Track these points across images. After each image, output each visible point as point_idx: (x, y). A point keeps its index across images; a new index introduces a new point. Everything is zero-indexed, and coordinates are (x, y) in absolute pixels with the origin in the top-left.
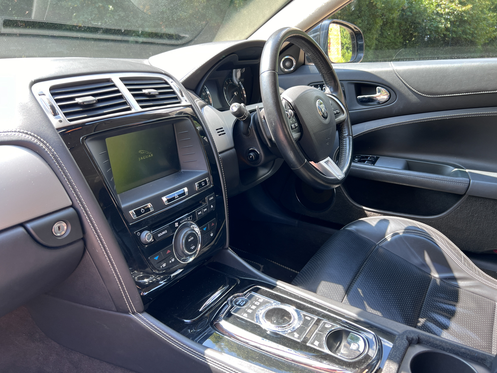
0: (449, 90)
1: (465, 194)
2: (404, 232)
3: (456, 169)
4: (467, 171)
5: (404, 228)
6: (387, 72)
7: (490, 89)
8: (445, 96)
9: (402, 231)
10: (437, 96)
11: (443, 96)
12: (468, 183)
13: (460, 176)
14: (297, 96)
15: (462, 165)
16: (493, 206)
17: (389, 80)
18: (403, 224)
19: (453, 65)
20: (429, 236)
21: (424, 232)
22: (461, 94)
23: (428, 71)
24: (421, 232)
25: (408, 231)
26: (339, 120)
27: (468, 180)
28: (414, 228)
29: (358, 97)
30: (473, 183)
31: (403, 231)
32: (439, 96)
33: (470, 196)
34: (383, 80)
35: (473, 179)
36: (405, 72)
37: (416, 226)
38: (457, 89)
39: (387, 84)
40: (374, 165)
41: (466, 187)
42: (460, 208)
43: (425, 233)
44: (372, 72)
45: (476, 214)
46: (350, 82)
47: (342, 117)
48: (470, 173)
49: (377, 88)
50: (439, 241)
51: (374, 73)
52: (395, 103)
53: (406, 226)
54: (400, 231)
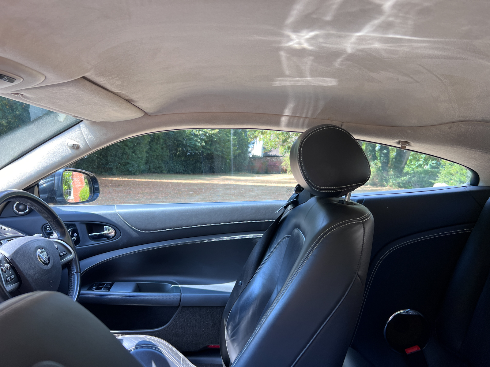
0: (158, 227)
1: (179, 305)
2: (135, 349)
3: (173, 286)
4: (180, 286)
5: (135, 344)
6: (111, 214)
7: (184, 226)
8: (156, 231)
9: (133, 348)
10: (150, 232)
11: (154, 231)
12: (180, 296)
13: (175, 292)
14: (15, 250)
15: (177, 282)
16: (199, 312)
17: (114, 220)
18: (135, 341)
20: (155, 347)
21: (151, 343)
22: (166, 230)
24: (149, 345)
25: (138, 346)
26: (65, 261)
27: (180, 294)
28: (143, 343)
29: (90, 234)
30: (184, 296)
31: (135, 347)
32: (152, 232)
33: (183, 307)
34: (109, 220)
35: (183, 293)
36: (126, 214)
37: (145, 340)
38: (163, 226)
39: (113, 224)
40: (109, 290)
41: (179, 300)
42: (178, 317)
43: (152, 345)
44: (99, 214)
45: (189, 320)
46: (82, 222)
47: (69, 257)
48: (182, 287)
49: (105, 226)
50: (163, 349)
51: (101, 215)
52: (119, 239)
53: (137, 342)
54: (132, 348)
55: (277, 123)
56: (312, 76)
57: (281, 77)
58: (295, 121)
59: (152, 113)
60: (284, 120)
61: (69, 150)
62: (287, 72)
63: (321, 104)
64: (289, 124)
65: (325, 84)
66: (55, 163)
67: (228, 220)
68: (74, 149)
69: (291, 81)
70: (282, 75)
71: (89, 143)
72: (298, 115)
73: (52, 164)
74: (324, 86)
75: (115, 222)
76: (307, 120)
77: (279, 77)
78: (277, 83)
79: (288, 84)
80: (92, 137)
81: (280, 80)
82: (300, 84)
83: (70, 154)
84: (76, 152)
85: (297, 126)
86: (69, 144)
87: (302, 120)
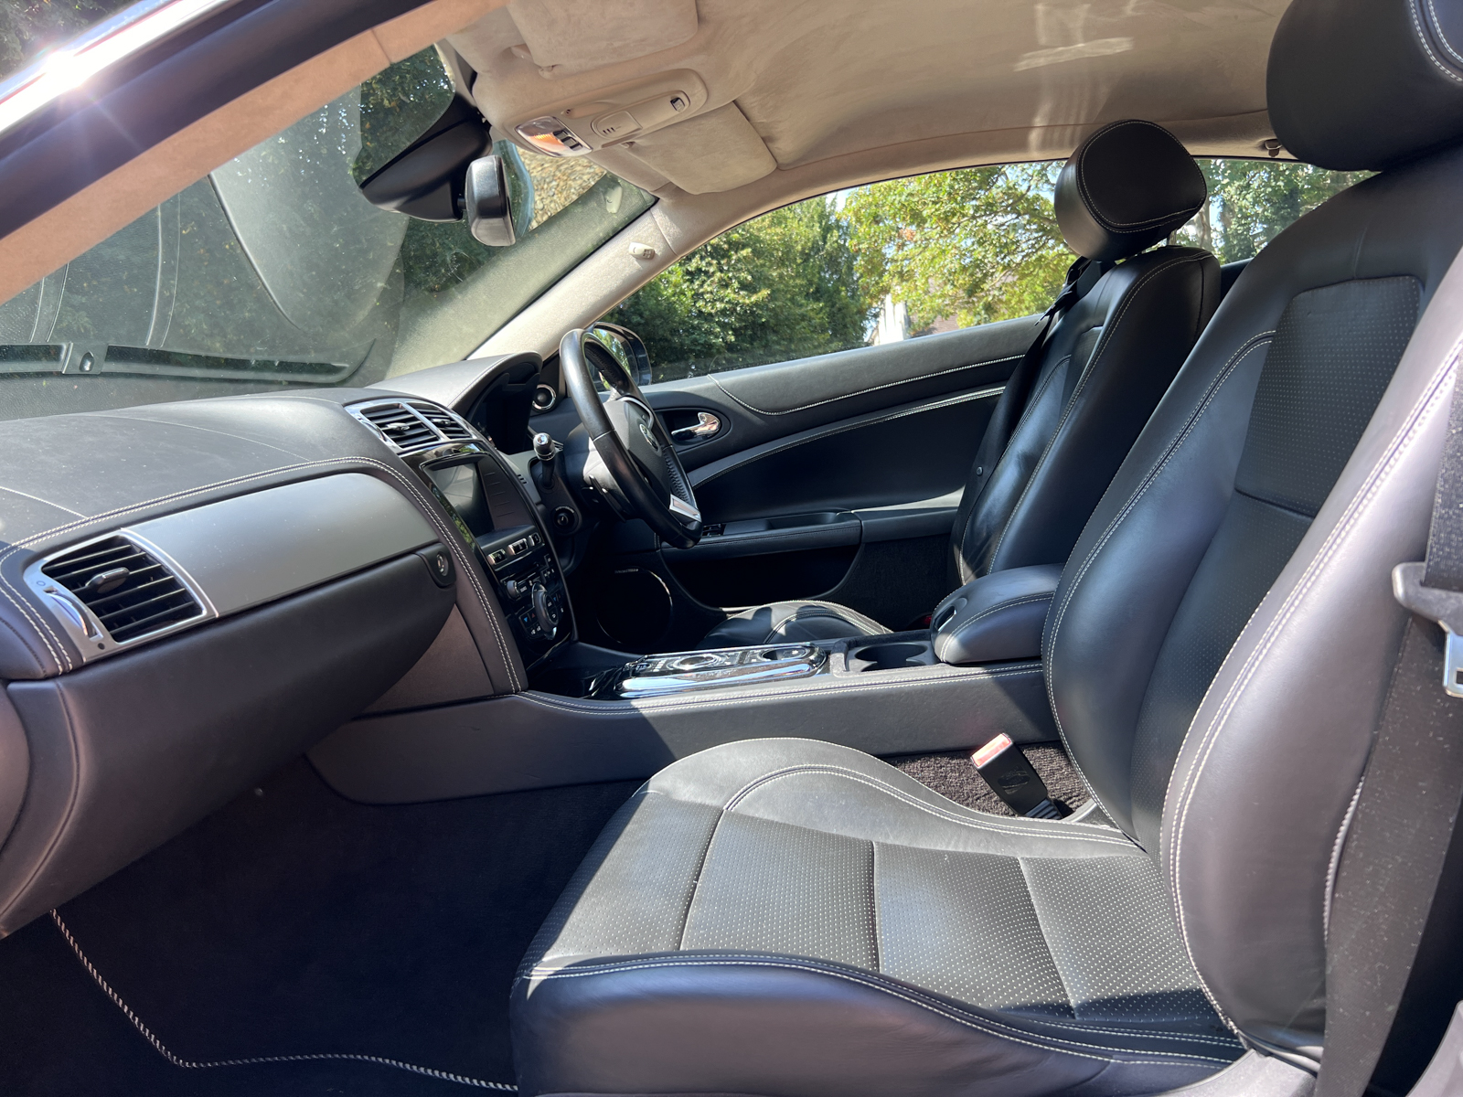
0: (798, 401)
1: (860, 542)
3: (837, 514)
4: (853, 512)
6: (707, 389)
7: (851, 391)
8: (796, 409)
10: (786, 411)
12: (859, 527)
13: (846, 520)
15: (843, 507)
16: (899, 550)
17: (714, 399)
18: (792, 608)
19: (794, 367)
20: (833, 614)
21: (825, 610)
23: (765, 380)
25: (801, 614)
27: (859, 522)
28: (807, 610)
29: (672, 432)
30: (867, 524)
31: (797, 617)
32: (789, 411)
33: (867, 544)
34: (706, 400)
35: (864, 520)
36: (734, 384)
37: (811, 606)
38: (809, 399)
39: (716, 408)
40: (722, 534)
41: (858, 530)
42: (861, 564)
43: (829, 612)
44: (687, 391)
49: (699, 414)
50: (849, 616)
51: (692, 392)
52: (730, 432)
53: (797, 610)
54: (792, 618)
55: (1022, 145)
56: (1087, 39)
57: (1031, 51)
58: (1056, 135)
59: (788, 165)
60: (1034, 137)
61: (636, 263)
62: (1043, 40)
63: (1104, 92)
64: (1045, 144)
65: (1109, 52)
66: (611, 292)
67: (935, 368)
68: (646, 259)
69: (1048, 56)
70: (1033, 46)
71: (673, 243)
72: (1061, 122)
73: (605, 296)
74: (1109, 56)
75: (719, 401)
76: (1079, 128)
77: (1027, 52)
78: (1022, 65)
79: (1042, 62)
80: (678, 230)
81: (1029, 58)
82: (1062, 59)
83: (639, 270)
84: (648, 265)
85: (1060, 145)
86: (636, 253)
87: (1069, 131)
